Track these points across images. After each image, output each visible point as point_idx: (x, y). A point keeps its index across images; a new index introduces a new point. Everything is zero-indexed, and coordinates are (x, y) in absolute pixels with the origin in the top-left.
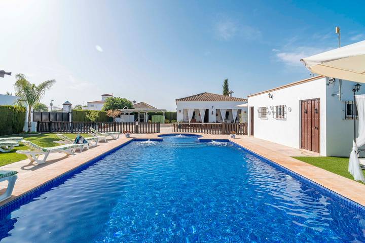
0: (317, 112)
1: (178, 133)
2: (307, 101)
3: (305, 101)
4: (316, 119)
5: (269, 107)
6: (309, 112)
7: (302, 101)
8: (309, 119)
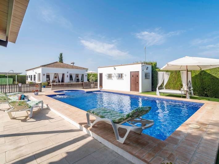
0: (138, 76)
1: (62, 90)
2: (133, 72)
3: (132, 72)
4: (137, 79)
5: (113, 74)
6: (134, 76)
7: (131, 72)
8: (134, 79)
